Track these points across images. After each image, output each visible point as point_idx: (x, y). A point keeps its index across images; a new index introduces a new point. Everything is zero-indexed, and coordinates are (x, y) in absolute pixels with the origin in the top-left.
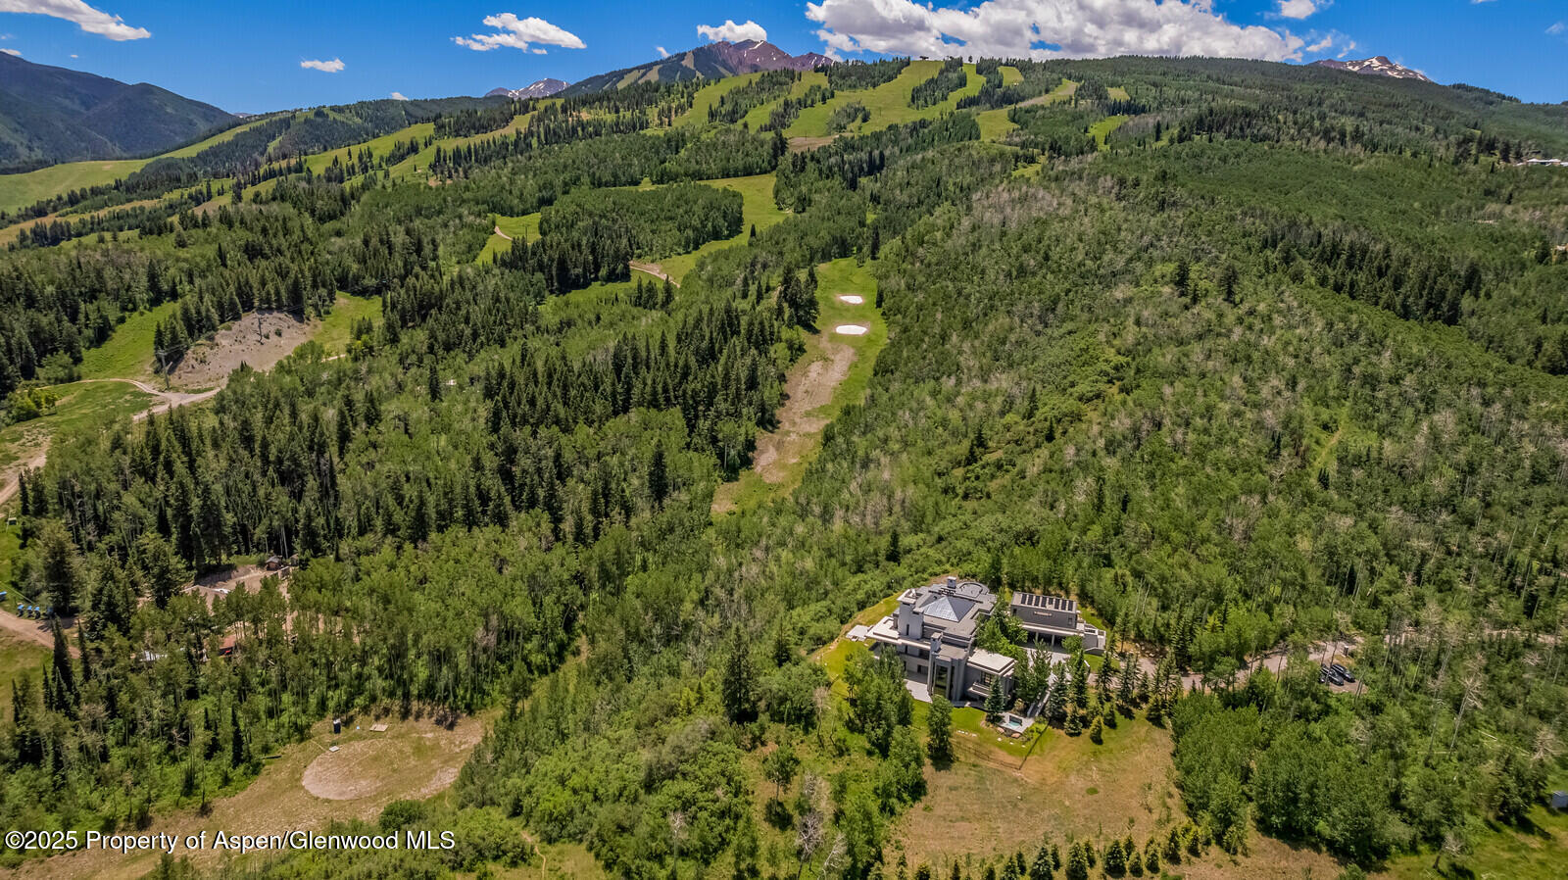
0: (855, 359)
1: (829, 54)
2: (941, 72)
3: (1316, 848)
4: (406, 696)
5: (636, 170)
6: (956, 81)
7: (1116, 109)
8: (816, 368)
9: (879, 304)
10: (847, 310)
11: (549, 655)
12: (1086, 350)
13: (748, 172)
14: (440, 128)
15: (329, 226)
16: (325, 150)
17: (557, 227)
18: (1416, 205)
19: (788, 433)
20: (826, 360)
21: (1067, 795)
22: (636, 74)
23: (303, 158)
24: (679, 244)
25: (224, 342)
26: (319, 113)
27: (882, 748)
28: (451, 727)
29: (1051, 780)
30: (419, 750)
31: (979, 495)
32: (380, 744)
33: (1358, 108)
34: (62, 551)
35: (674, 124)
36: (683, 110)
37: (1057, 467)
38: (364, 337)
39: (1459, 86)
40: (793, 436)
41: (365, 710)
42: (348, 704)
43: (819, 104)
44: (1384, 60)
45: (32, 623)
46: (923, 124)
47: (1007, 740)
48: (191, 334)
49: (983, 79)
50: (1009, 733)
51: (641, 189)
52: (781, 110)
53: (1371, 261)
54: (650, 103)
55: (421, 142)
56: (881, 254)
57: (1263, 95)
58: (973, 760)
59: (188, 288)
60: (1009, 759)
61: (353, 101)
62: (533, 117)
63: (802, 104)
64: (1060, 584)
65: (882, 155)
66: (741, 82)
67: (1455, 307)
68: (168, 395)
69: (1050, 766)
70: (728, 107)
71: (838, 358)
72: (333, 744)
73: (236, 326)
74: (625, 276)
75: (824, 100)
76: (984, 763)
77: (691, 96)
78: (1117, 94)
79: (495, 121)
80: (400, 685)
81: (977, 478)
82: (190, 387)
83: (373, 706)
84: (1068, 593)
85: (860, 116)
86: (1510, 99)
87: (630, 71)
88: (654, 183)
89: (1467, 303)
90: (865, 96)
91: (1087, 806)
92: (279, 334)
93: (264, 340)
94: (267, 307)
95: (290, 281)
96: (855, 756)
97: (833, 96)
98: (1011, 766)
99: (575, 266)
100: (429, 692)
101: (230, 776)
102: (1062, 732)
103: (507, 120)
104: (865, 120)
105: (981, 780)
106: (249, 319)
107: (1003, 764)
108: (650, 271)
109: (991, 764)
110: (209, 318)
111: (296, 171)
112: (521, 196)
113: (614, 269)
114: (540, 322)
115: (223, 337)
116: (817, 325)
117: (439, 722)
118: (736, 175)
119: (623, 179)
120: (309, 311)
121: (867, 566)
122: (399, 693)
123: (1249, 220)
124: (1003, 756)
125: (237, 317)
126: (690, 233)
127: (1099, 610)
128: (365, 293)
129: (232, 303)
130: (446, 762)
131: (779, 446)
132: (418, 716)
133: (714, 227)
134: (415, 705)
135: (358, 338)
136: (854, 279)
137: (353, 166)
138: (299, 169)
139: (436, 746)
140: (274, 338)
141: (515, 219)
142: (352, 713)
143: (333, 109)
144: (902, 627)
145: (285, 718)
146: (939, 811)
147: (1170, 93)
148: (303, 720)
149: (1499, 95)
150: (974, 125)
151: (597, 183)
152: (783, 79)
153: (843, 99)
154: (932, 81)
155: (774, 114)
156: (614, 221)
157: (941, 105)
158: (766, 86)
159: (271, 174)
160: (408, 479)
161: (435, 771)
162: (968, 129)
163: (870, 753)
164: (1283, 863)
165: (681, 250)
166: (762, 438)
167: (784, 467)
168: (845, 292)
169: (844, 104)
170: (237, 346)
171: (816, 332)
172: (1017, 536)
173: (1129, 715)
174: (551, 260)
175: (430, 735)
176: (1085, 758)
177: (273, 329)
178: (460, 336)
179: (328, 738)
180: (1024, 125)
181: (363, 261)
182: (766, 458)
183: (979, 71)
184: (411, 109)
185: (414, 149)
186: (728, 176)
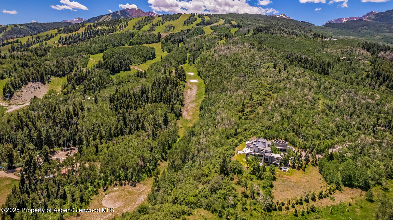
0: (198, 88)
1: (154, 12)
2: (190, 17)
3: (356, 188)
4: (120, 180)
5: (123, 42)
6: (194, 19)
7: (235, 26)
8: (189, 91)
9: (199, 75)
10: (191, 76)
11: (153, 166)
12: (259, 84)
13: (153, 42)
14: (59, 31)
15: (43, 58)
16: (24, 36)
17: (108, 57)
18: (311, 49)
19: (187, 107)
20: (191, 89)
21: (303, 183)
22: (105, 17)
23: (18, 39)
24: (141, 61)
25: (24, 91)
26: (15, 26)
27: (260, 178)
28: (135, 186)
29: (298, 180)
30: (129, 193)
31: (248, 119)
32: (118, 193)
33: (286, 26)
34: (11, 151)
35: (124, 30)
36: (126, 26)
37: (266, 111)
38: (66, 88)
39: (303, 22)
40: (189, 108)
41: (110, 185)
42: (105, 184)
43: (161, 25)
44: (284, 15)
45: (3, 172)
46: (189, 30)
47: (285, 173)
48: (14, 89)
49: (200, 19)
50: (285, 171)
51: (125, 47)
52: (152, 26)
53: (309, 61)
54: (116, 24)
55: (54, 35)
56: (195, 62)
57: (265, 23)
58: (280, 178)
59: (6, 76)
60: (288, 177)
61: (25, 23)
62: (85, 28)
63: (157, 25)
64: (280, 138)
65: (183, 38)
66: (140, 19)
67: (328, 71)
68: (11, 106)
69: (297, 177)
70: (138, 26)
71: (193, 88)
72: (106, 194)
73: (27, 86)
74: (129, 70)
75: (162, 24)
76: (282, 178)
77: (127, 23)
78: (234, 23)
79: (75, 29)
80: (118, 177)
81: (247, 115)
82: (17, 104)
83: (112, 184)
84: (282, 139)
85: (172, 28)
86: (313, 25)
87: (104, 16)
88: (128, 45)
89: (330, 71)
90: (172, 23)
91: (308, 185)
92: (39, 88)
93: (35, 90)
94: (35, 80)
95: (40, 73)
96: (255, 180)
97: (164, 23)
98: (288, 178)
99: (116, 67)
100: (126, 178)
101: (81, 205)
102: (296, 170)
103: (78, 29)
104: (174, 29)
105: (283, 182)
106: (30, 84)
107: (287, 178)
108: (135, 68)
109: (284, 178)
110: (19, 84)
111: (16, 42)
112: (94, 49)
113: (126, 68)
114: (113, 82)
115: (24, 89)
116: (186, 81)
117: (131, 185)
118: (150, 43)
119: (120, 44)
120: (46, 81)
121: (230, 137)
122: (118, 179)
123: (282, 53)
124: (285, 176)
125: (27, 84)
126: (144, 58)
127: (290, 142)
128: (59, 76)
129: (25, 80)
130: (138, 195)
131: (187, 110)
132: (125, 185)
133: (149, 56)
134: (123, 182)
135: (65, 88)
136: (190, 69)
137: (35, 41)
138: (17, 42)
139: (133, 192)
140: (38, 89)
141: (93, 55)
142: (107, 186)
143: (20, 25)
144: (253, 150)
145: (90, 189)
146: (278, 190)
147: (246, 22)
148: (95, 189)
149: (311, 24)
150: (203, 30)
151: (114, 46)
152: (151, 18)
153: (167, 23)
154: (188, 19)
155: (150, 27)
156: (124, 55)
157: (191, 25)
158: (147, 20)
159: (8, 43)
160: (102, 125)
161: (137, 198)
162: (201, 31)
163: (258, 179)
164: (351, 192)
165: (142, 63)
166: (182, 109)
167: (190, 115)
168: (189, 72)
169: (168, 25)
170: (28, 92)
171: (186, 82)
172: (267, 127)
173: (307, 164)
174: (110, 66)
175: (130, 189)
176: (303, 175)
177: (37, 87)
178: (93, 86)
179: (104, 193)
180: (215, 30)
181: (57, 67)
182: (184, 114)
183: (199, 17)
184: (43, 25)
185: (52, 37)
186: (148, 43)
